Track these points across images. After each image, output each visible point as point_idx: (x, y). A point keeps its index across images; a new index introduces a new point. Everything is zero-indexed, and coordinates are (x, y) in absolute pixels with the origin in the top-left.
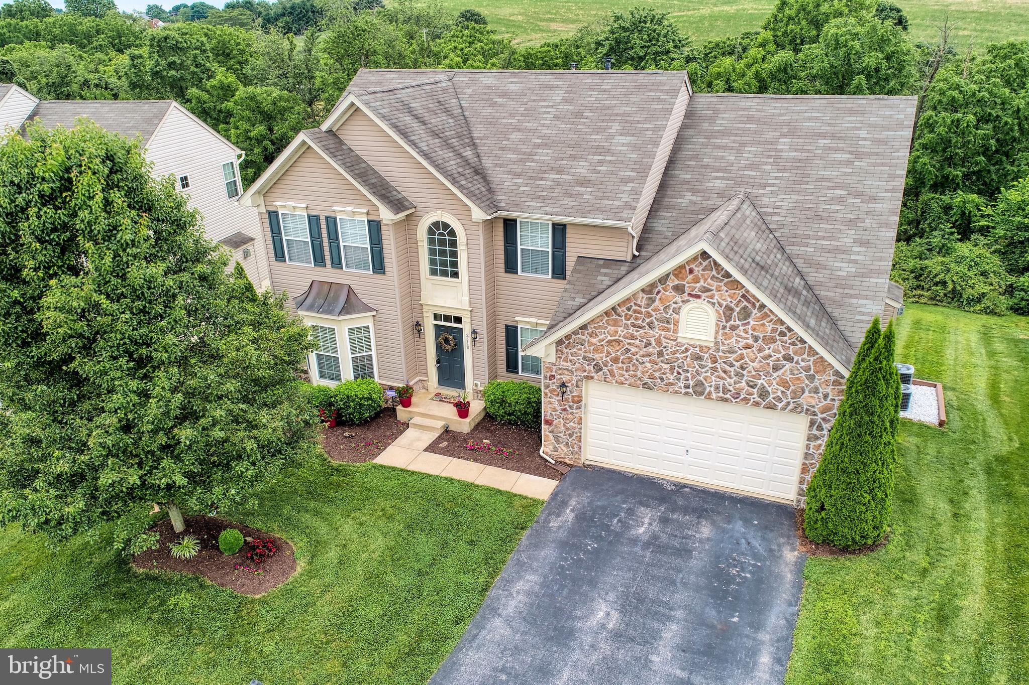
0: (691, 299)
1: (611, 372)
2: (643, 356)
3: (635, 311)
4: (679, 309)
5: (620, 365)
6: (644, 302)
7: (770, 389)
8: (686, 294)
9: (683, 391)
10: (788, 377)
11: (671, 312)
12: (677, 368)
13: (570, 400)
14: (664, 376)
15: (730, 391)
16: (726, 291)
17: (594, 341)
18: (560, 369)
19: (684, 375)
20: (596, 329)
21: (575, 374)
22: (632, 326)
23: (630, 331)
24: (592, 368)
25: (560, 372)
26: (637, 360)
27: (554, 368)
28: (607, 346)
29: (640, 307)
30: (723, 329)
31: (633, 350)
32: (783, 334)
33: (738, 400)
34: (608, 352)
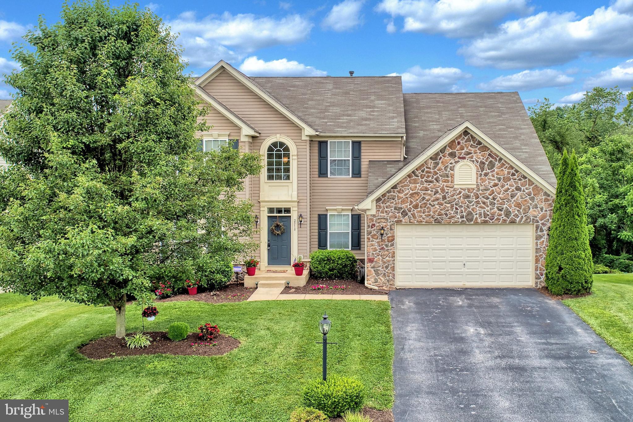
0: (460, 160)
1: (413, 215)
2: (433, 201)
3: (427, 172)
4: (454, 167)
5: (419, 209)
6: (432, 165)
7: (511, 210)
8: (457, 158)
9: (460, 220)
10: (520, 201)
11: (449, 169)
12: (455, 206)
13: (386, 241)
14: (448, 212)
15: (488, 215)
16: (480, 153)
17: (401, 195)
18: (379, 219)
19: (460, 209)
20: (403, 187)
21: (389, 221)
22: (426, 182)
23: (425, 185)
24: (400, 214)
25: (378, 221)
26: (430, 204)
27: (375, 218)
28: (410, 197)
29: (430, 168)
30: (480, 176)
31: (427, 197)
32: (513, 175)
33: (493, 221)
34: (411, 202)
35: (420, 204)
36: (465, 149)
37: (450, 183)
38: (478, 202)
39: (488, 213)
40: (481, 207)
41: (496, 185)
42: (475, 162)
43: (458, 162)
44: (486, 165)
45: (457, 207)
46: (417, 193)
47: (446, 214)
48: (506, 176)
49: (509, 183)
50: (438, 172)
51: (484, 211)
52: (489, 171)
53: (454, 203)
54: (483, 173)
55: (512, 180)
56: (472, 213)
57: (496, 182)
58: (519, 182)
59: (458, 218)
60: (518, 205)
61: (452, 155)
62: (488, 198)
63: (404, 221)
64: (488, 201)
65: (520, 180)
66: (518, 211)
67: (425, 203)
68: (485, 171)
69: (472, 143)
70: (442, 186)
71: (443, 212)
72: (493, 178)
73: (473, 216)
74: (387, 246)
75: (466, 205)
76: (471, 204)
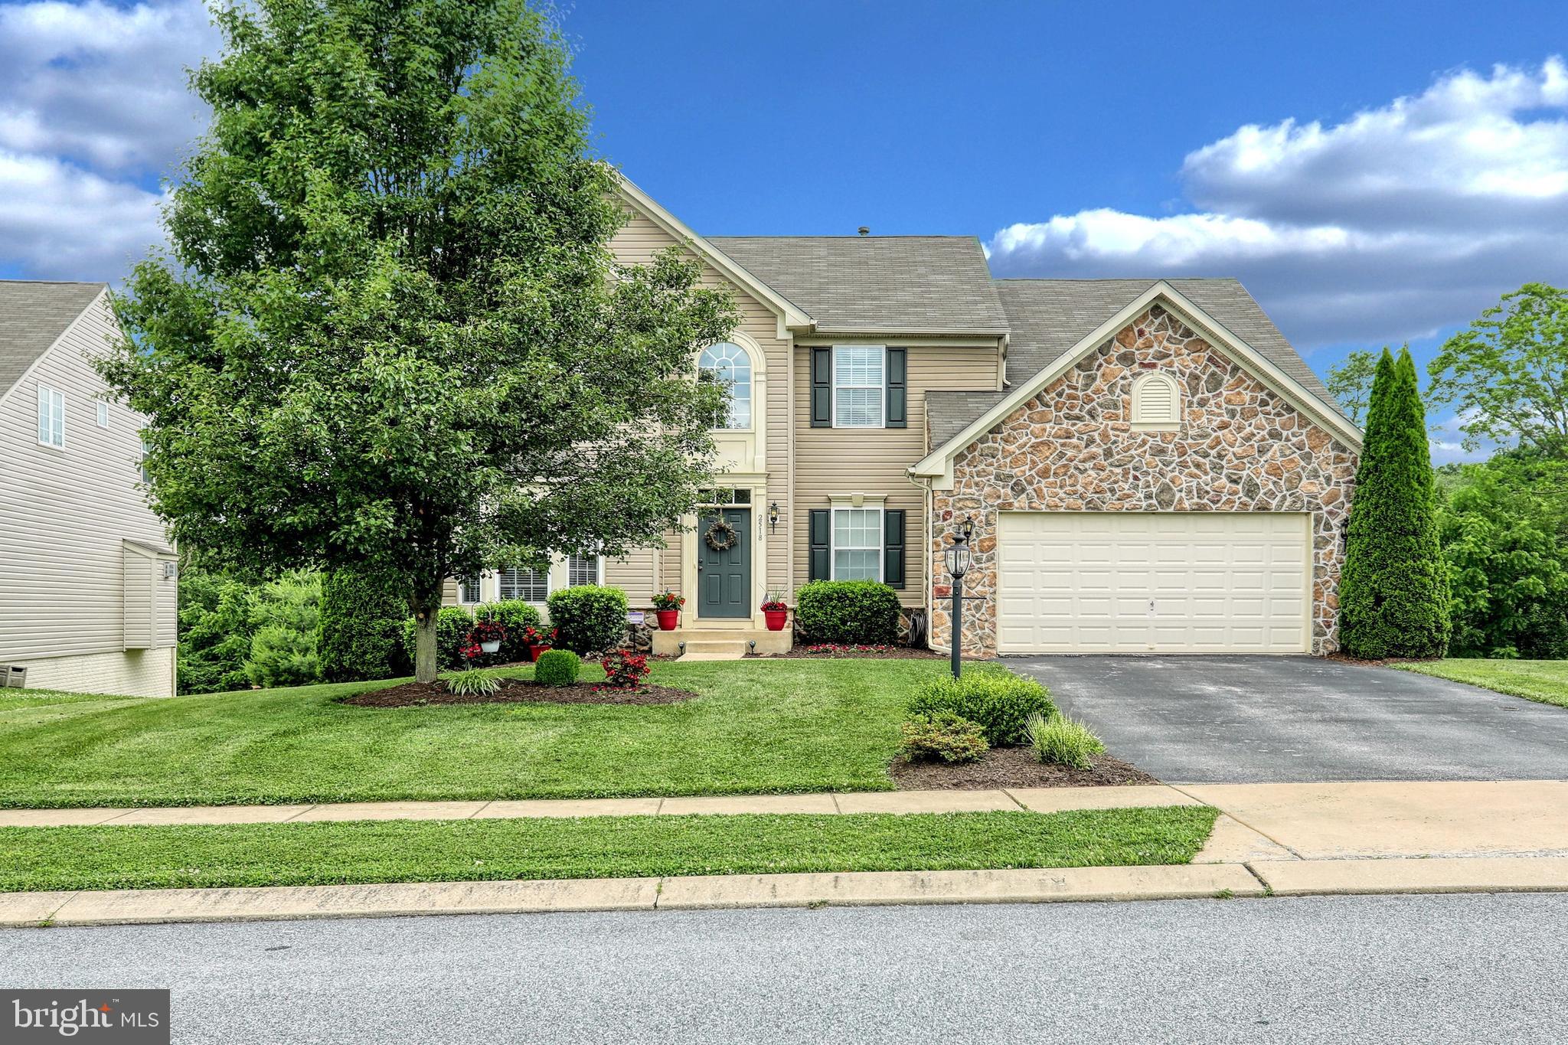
0: (1143, 370)
1: (1039, 492)
2: (1084, 461)
3: (1070, 397)
4: (1130, 385)
5: (1051, 479)
6: (1081, 382)
7: (1258, 481)
8: (1136, 365)
9: (1144, 504)
10: (1279, 461)
11: (1118, 391)
12: (1132, 472)
13: (977, 549)
14: (1116, 486)
15: (1207, 492)
16: (1189, 355)
17: (1012, 448)
18: (960, 500)
19: (1143, 480)
20: (1015, 430)
21: (984, 504)
22: (1066, 418)
23: (1064, 426)
24: (1009, 491)
25: (959, 505)
26: (1076, 468)
27: (951, 499)
28: (1032, 453)
29: (1076, 389)
30: (1189, 407)
31: (1070, 453)
32: (1264, 403)
33: (1219, 505)
34: (1033, 462)
35: (1053, 467)
36: (1156, 347)
37: (1121, 421)
38: (1183, 465)
39: (1208, 488)
40: (1191, 475)
41: (1224, 426)
42: (1178, 374)
43: (1140, 374)
44: (1203, 382)
45: (1138, 474)
46: (1047, 444)
47: (1112, 491)
48: (1247, 406)
49: (1253, 421)
50: (1095, 397)
51: (1198, 484)
52: (1210, 395)
53: (1130, 466)
54: (1195, 400)
55: (1261, 415)
56: (1171, 489)
57: (1226, 418)
58: (1277, 419)
59: (1139, 500)
60: (1275, 471)
61: (1126, 359)
62: (1206, 455)
63: (1016, 504)
64: (1206, 461)
65: (1279, 414)
66: (1274, 483)
67: (1064, 466)
68: (1200, 395)
69: (1170, 332)
70: (1102, 427)
71: (1105, 485)
72: (1217, 411)
73: (1174, 495)
74: (978, 560)
75: (1157, 469)
76: (1170, 468)
